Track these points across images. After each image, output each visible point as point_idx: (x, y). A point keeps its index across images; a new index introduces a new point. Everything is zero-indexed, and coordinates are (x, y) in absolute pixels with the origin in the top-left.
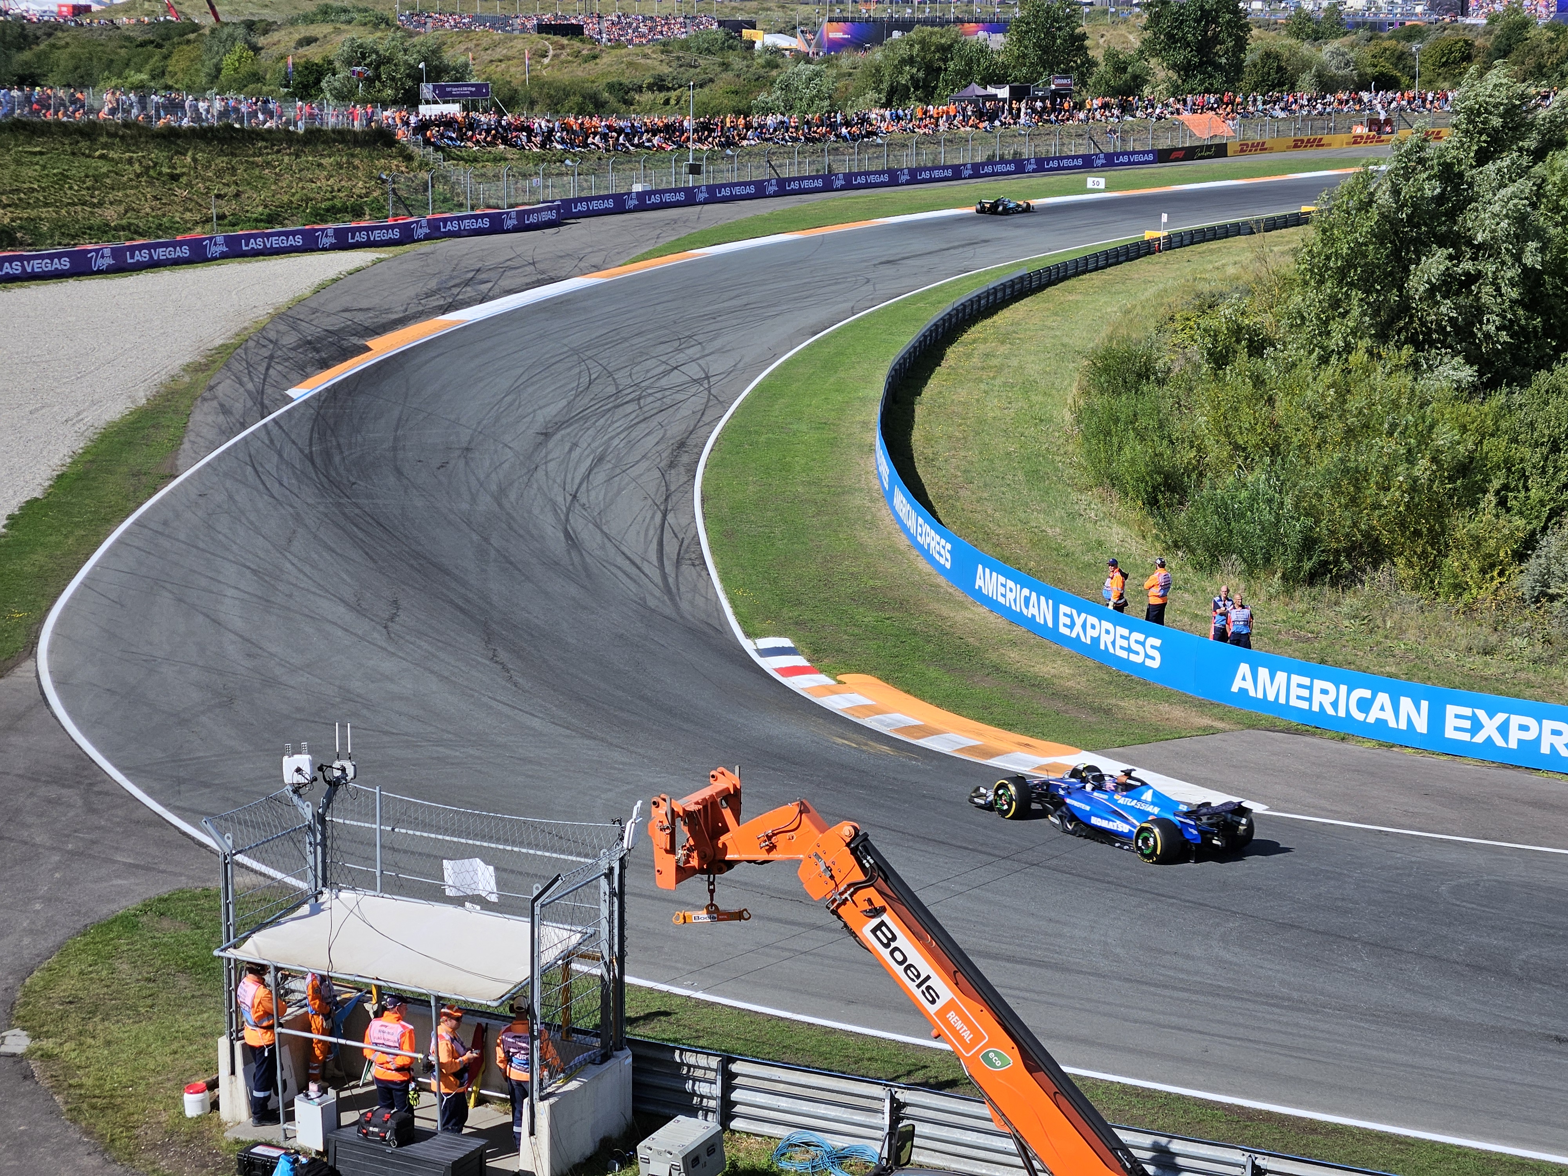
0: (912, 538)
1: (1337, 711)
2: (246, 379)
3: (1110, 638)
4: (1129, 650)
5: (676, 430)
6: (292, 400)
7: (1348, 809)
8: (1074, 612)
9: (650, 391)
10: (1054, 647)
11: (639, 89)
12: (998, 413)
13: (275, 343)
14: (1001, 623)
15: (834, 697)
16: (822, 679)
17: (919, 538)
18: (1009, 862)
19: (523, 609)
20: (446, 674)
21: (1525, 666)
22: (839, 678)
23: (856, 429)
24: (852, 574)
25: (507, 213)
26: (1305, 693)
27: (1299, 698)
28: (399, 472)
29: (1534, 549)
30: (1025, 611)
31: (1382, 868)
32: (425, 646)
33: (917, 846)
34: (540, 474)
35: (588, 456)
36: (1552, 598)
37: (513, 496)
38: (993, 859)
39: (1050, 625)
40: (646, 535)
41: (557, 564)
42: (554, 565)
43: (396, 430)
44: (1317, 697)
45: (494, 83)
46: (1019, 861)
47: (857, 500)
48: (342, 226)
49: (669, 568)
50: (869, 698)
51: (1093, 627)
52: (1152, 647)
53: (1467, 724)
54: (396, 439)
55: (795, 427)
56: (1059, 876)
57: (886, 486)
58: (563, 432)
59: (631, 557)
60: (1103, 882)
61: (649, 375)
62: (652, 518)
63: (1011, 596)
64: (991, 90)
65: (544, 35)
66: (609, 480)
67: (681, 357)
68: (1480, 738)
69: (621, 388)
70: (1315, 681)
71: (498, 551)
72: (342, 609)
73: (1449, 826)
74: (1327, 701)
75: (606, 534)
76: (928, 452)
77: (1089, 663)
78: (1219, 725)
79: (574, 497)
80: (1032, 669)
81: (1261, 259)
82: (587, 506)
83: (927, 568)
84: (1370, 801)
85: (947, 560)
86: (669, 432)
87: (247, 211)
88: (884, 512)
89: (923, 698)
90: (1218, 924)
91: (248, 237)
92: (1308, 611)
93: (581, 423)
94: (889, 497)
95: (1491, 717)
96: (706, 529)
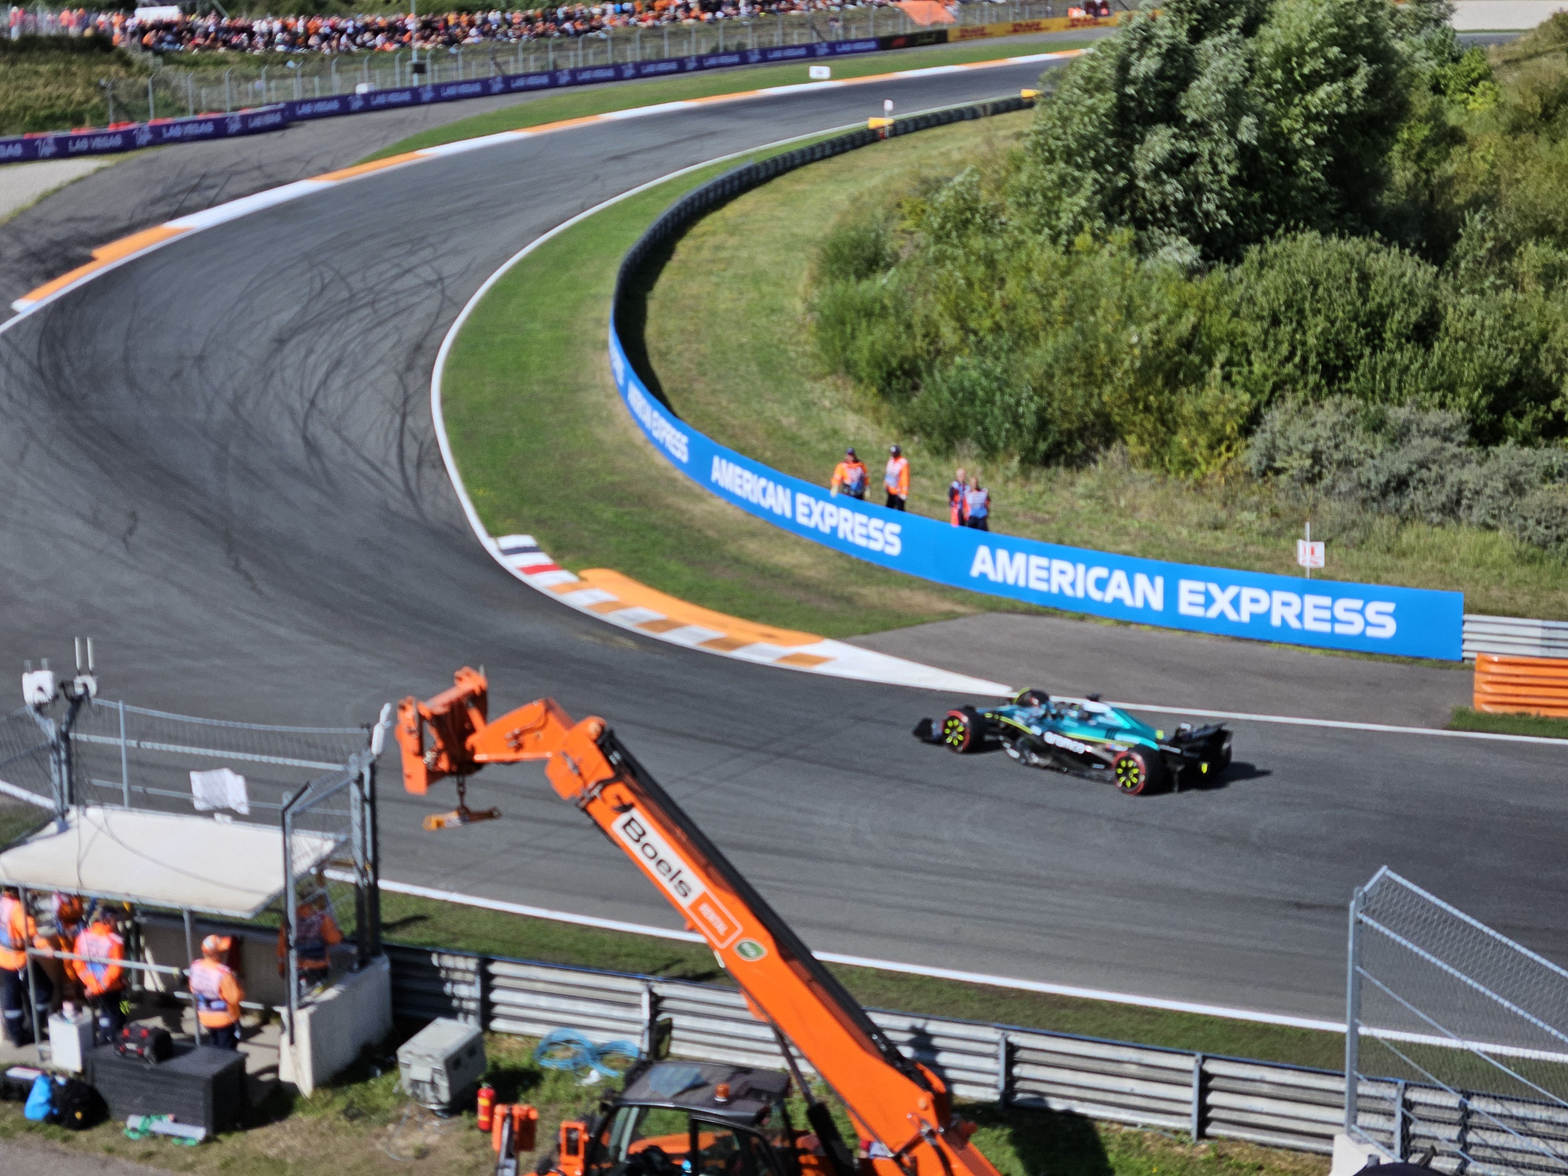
0: (649, 432)
1: (1075, 592)
3: (848, 527)
4: (868, 537)
5: (412, 333)
6: (18, 314)
8: (812, 500)
9: (384, 295)
10: (793, 537)
12: (730, 305)
14: (739, 515)
15: (577, 595)
16: (565, 576)
17: (655, 433)
18: (757, 754)
19: (265, 517)
20: (188, 585)
21: (1255, 539)
22: (581, 574)
23: (590, 326)
24: (590, 470)
26: (1044, 574)
27: (1038, 579)
28: (131, 383)
29: (1258, 424)
30: (762, 502)
32: (165, 557)
33: (664, 740)
34: (276, 381)
35: (325, 361)
36: (1278, 472)
37: (249, 403)
39: (788, 514)
40: (385, 438)
41: (297, 470)
42: (294, 471)
43: (126, 341)
44: (1056, 578)
46: (767, 752)
47: (593, 397)
48: (62, 134)
49: (410, 472)
50: (612, 593)
51: (832, 515)
52: (893, 534)
54: (127, 350)
55: (529, 326)
56: (807, 765)
58: (298, 337)
59: (372, 461)
60: (850, 769)
61: (383, 278)
62: (392, 421)
63: (748, 487)
66: (347, 385)
67: (414, 260)
68: (1213, 613)
69: (355, 292)
70: (1054, 562)
71: (236, 459)
72: (79, 524)
74: (1065, 581)
75: (346, 440)
76: (662, 346)
77: (830, 552)
78: (960, 609)
79: (313, 403)
80: (771, 560)
81: (988, 143)
82: (325, 412)
83: (664, 462)
84: (1110, 679)
85: (683, 453)
86: (405, 337)
88: (620, 408)
89: (665, 592)
90: (965, 808)
92: (1045, 492)
93: (315, 328)
94: (624, 392)
95: (1223, 591)
96: (446, 431)
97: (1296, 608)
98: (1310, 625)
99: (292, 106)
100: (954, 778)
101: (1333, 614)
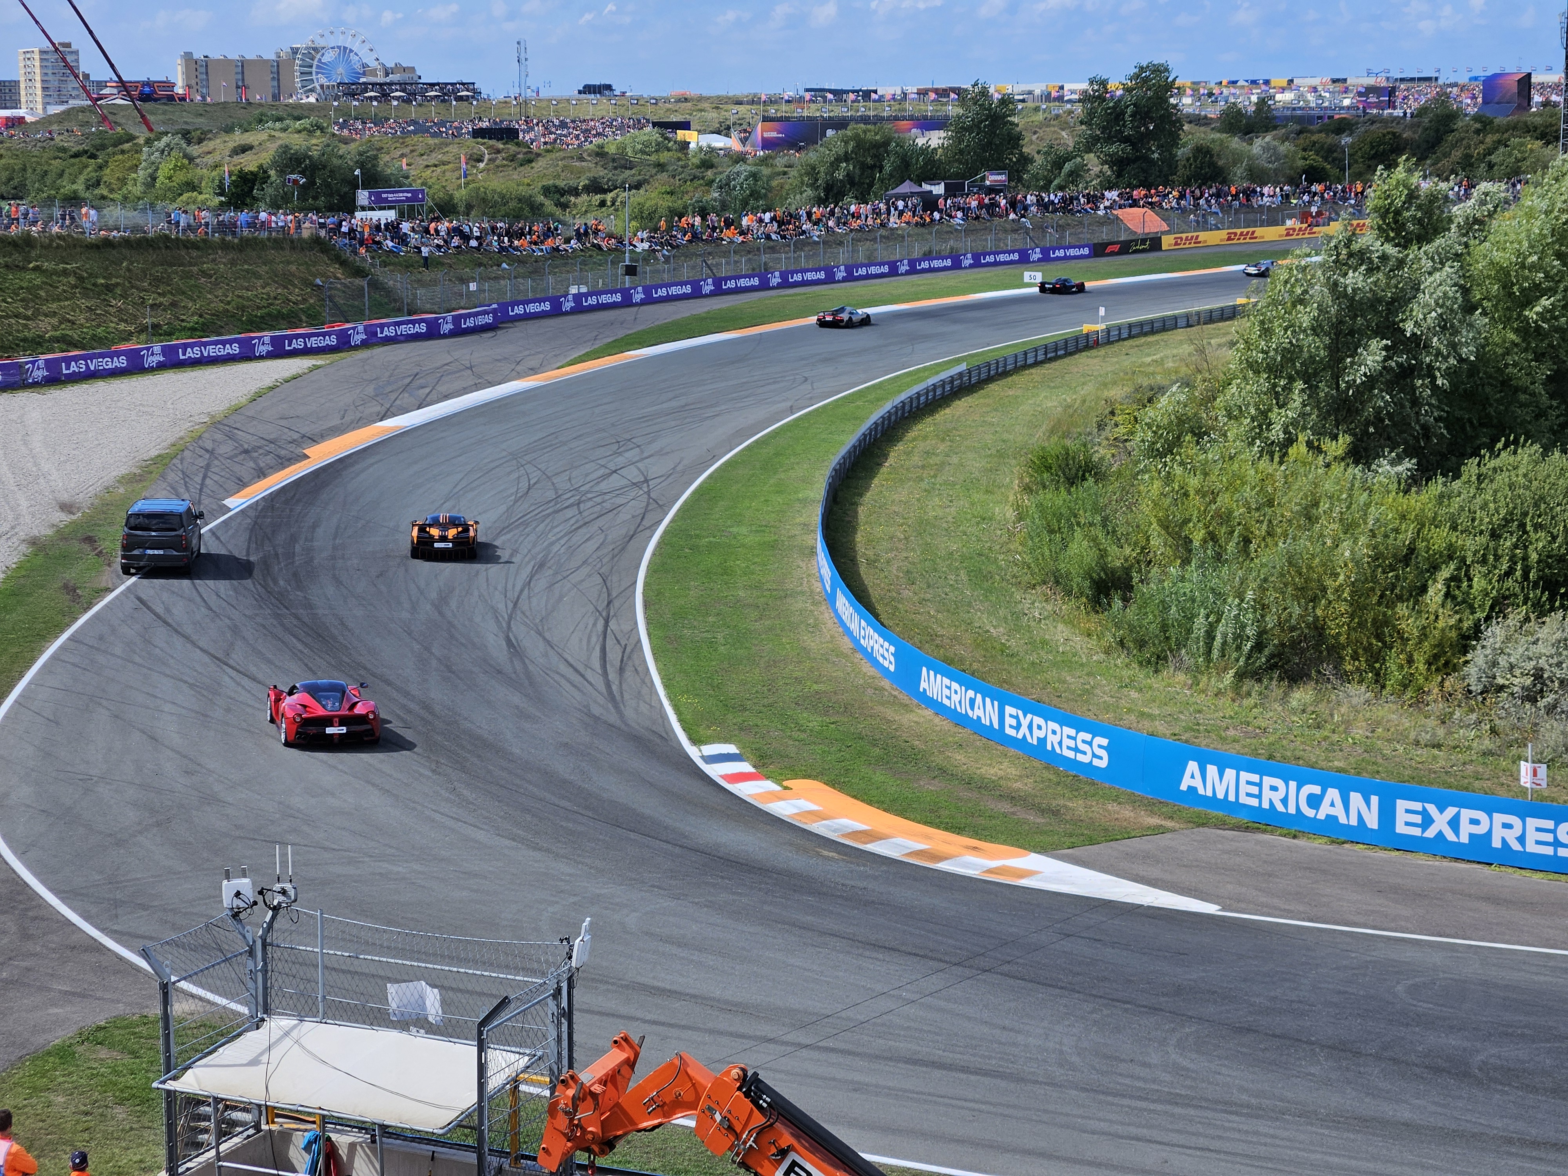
0: (855, 641)
1: (1286, 808)
2: (182, 490)
3: (1056, 739)
4: (1076, 750)
5: (616, 535)
6: (230, 510)
7: (1301, 909)
8: (1020, 713)
9: (590, 496)
10: (1001, 748)
11: (575, 192)
12: (940, 513)
13: (211, 452)
14: (946, 725)
15: (781, 804)
16: (770, 785)
17: (862, 641)
18: (960, 969)
19: (466, 719)
21: (1474, 758)
22: (786, 783)
23: (796, 531)
24: (796, 678)
25: (444, 318)
26: (1255, 790)
27: (1248, 795)
28: (337, 581)
29: (1478, 640)
30: (970, 713)
31: (1338, 968)
33: (867, 953)
34: (481, 580)
35: (529, 562)
36: (1501, 688)
37: (453, 604)
38: (943, 965)
39: (996, 726)
40: (589, 641)
41: (499, 672)
42: (496, 673)
43: (335, 539)
44: (1267, 794)
45: (430, 188)
46: (971, 967)
47: (799, 604)
48: (278, 333)
49: (612, 676)
50: (816, 804)
51: (1039, 727)
52: (1100, 746)
53: (1418, 819)
54: (335, 548)
55: (734, 530)
56: (1011, 981)
58: (503, 538)
59: (575, 664)
60: (1055, 987)
61: (588, 479)
62: (595, 624)
63: (956, 698)
64: (926, 187)
65: (480, 140)
66: (551, 586)
67: (620, 460)
68: (1430, 833)
69: (560, 492)
70: (1264, 778)
71: (439, 660)
73: (1403, 923)
74: (1276, 797)
75: (548, 642)
76: (870, 553)
77: (1036, 764)
78: (1169, 824)
79: (515, 604)
80: (978, 772)
81: (1201, 351)
82: (528, 613)
83: (871, 671)
84: (1324, 899)
85: (891, 662)
86: (610, 538)
87: (183, 321)
88: (827, 616)
89: (870, 803)
90: (1174, 1030)
91: (185, 347)
92: (1255, 706)
93: (522, 528)
94: (831, 599)
95: (1441, 811)
96: (649, 635)
97: (1517, 831)
98: (1531, 847)
99: (504, 307)
100: (1162, 999)
101: (1555, 838)
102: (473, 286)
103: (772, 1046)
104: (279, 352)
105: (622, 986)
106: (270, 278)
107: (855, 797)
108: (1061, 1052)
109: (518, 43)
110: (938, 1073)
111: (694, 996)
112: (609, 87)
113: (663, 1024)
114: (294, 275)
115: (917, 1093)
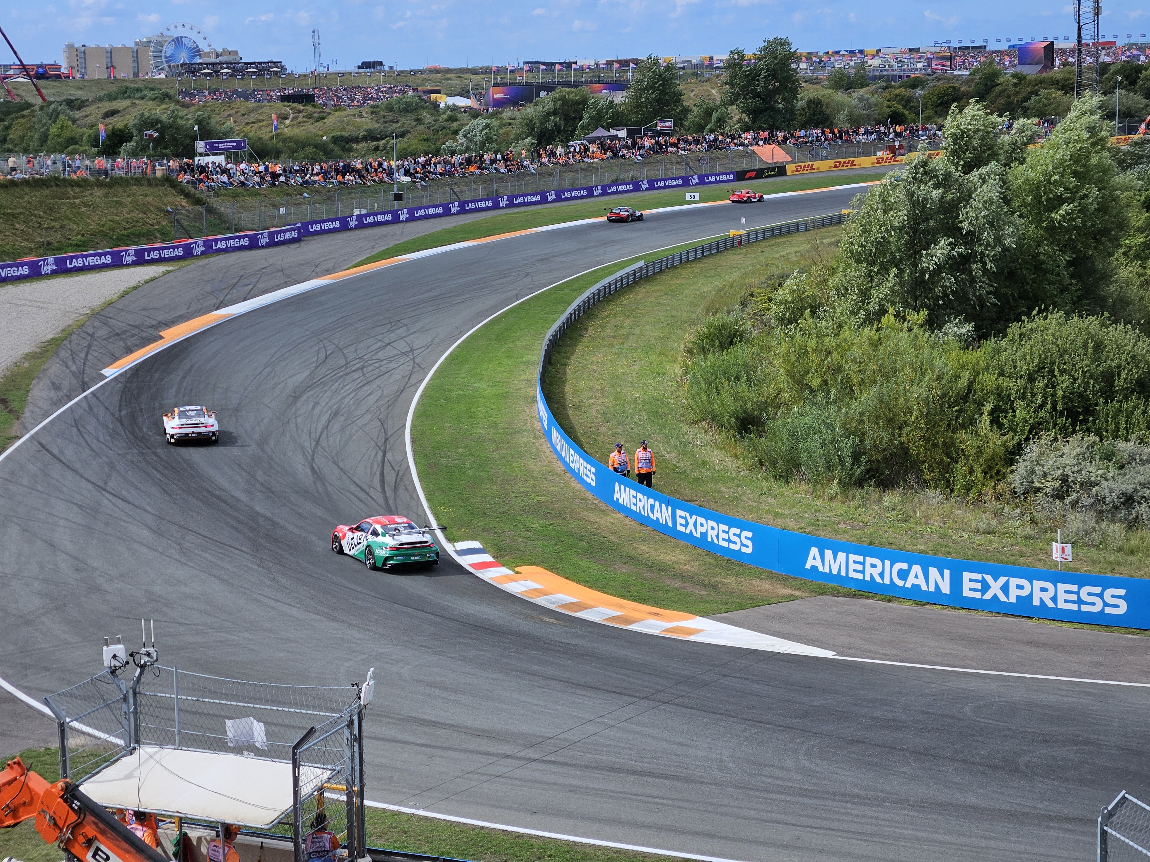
0: (567, 464)
1: (883, 580)
2: (70, 363)
3: (714, 533)
4: (729, 541)
5: (390, 390)
6: (106, 377)
7: (895, 652)
8: (688, 515)
9: (370, 362)
10: (674, 540)
11: (357, 140)
12: (627, 370)
13: (92, 335)
14: (634, 525)
15: (514, 584)
16: (504, 571)
17: (571, 464)
18: (647, 702)
19: (282, 527)
20: (226, 577)
21: (1019, 541)
22: (517, 569)
23: (522, 385)
24: (523, 492)
25: (262, 234)
26: (860, 567)
27: (855, 571)
29: (1020, 455)
30: (651, 515)
31: (922, 696)
32: (210, 557)
33: (578, 692)
34: (292, 426)
35: (327, 411)
36: (1038, 490)
37: (272, 443)
38: (633, 699)
39: (670, 525)
40: (372, 468)
41: (306, 492)
42: (303, 493)
44: (869, 570)
45: (250, 139)
46: (654, 700)
47: (525, 438)
48: (140, 247)
49: (389, 493)
50: (539, 583)
51: (702, 525)
52: (746, 538)
53: (978, 586)
55: (477, 385)
56: (684, 710)
57: (546, 427)
58: (308, 394)
59: (361, 485)
60: (717, 713)
61: (370, 350)
62: (376, 455)
63: (640, 505)
64: (613, 132)
65: (286, 103)
66: (343, 429)
68: (988, 596)
69: (349, 360)
70: (867, 558)
71: (262, 484)
72: (146, 533)
73: (969, 662)
75: (342, 469)
76: (576, 400)
77: (700, 552)
78: (798, 593)
79: (317, 442)
80: (657, 558)
81: (816, 248)
82: (327, 449)
83: (578, 486)
84: (911, 646)
85: (592, 480)
86: (385, 392)
87: (70, 239)
88: (545, 446)
89: (579, 582)
90: (803, 743)
91: (71, 258)
92: (859, 506)
93: (321, 387)
94: (548, 434)
95: (996, 580)
96: (415, 463)
97: (1051, 593)
98: (1062, 605)
99: (306, 225)
100: (794, 721)
101: (1079, 597)
102: (282, 211)
103: (510, 761)
104: (140, 261)
105: (399, 719)
106: (133, 207)
107: (567, 578)
108: (721, 760)
109: (314, 32)
110: (631, 778)
111: (453, 726)
112: (380, 64)
113: (429, 746)
114: (151, 205)
115: (617, 793)
